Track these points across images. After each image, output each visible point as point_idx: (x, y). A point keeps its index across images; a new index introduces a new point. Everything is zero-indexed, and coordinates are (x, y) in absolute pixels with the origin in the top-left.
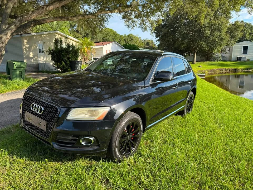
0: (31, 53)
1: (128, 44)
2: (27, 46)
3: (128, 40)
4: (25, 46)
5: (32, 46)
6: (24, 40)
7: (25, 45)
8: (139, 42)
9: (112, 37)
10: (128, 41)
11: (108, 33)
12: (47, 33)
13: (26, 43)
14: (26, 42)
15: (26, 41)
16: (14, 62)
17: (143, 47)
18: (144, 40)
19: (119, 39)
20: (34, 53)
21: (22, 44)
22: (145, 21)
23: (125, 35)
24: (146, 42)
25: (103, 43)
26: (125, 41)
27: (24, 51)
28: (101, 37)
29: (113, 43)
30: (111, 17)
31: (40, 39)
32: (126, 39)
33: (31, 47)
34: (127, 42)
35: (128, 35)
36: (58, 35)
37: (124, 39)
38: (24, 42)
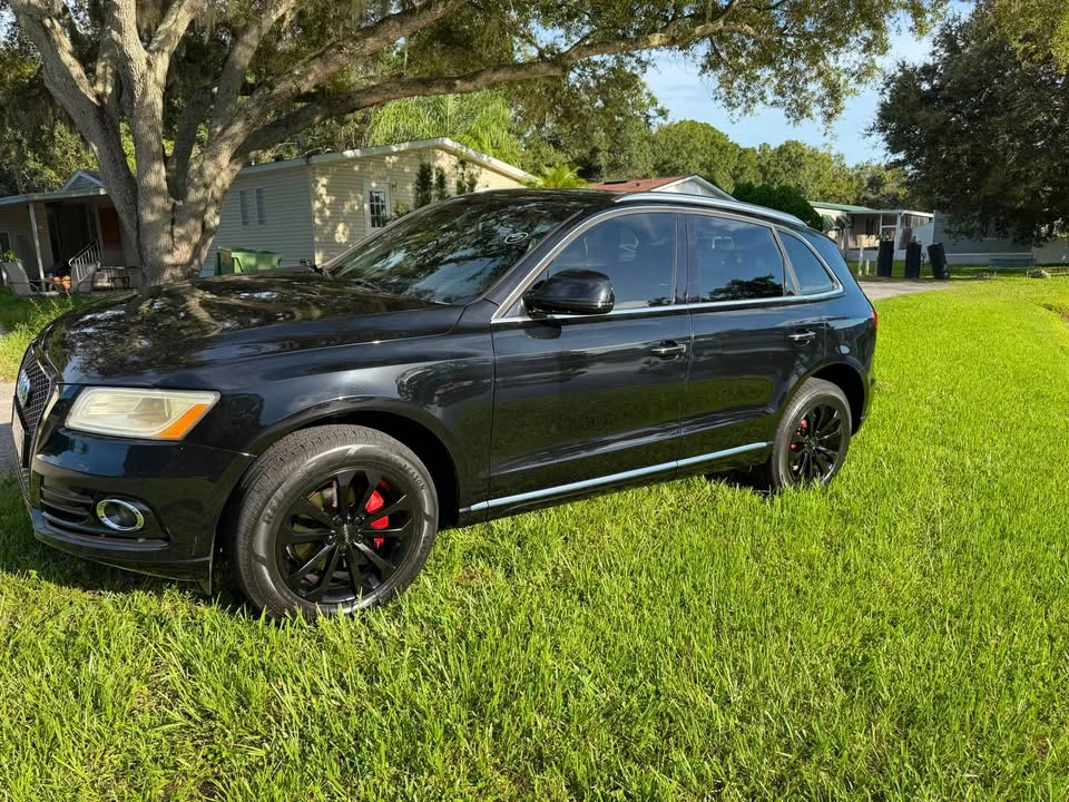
0: (341, 227)
1: (775, 187)
2: (327, 200)
3: (780, 169)
4: (318, 200)
5: (347, 199)
6: (318, 178)
7: (321, 195)
8: (835, 176)
9: (701, 158)
10: (776, 172)
11: (683, 143)
12: (404, 147)
13: (322, 191)
14: (323, 186)
15: (324, 181)
16: (234, 255)
17: (851, 199)
18: (857, 166)
19: (736, 167)
20: (351, 224)
21: (311, 195)
22: (802, 74)
23: (764, 147)
24: (868, 176)
25: (638, 185)
26: (765, 174)
27: (317, 221)
28: (649, 159)
29: (681, 181)
30: (649, 68)
31: (379, 173)
32: (769, 164)
33: (343, 205)
34: (772, 176)
35: (781, 147)
36: (445, 155)
37: (760, 166)
38: (316, 186)
